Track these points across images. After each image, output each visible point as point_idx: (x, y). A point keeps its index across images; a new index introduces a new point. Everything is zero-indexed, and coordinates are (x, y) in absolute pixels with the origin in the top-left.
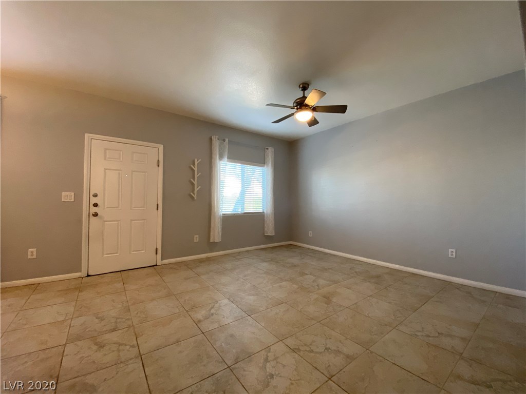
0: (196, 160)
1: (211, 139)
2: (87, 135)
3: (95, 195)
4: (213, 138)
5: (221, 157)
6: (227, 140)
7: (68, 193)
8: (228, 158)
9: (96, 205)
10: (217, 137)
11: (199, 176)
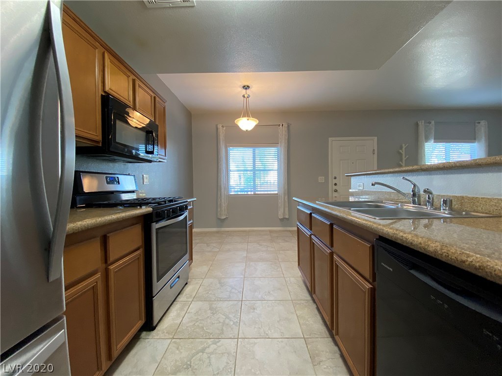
0: (404, 145)
1: (417, 125)
2: (330, 139)
3: (335, 178)
4: (420, 123)
5: (427, 139)
6: (433, 122)
7: (321, 177)
8: (434, 139)
9: (336, 184)
10: (423, 121)
11: (407, 159)
